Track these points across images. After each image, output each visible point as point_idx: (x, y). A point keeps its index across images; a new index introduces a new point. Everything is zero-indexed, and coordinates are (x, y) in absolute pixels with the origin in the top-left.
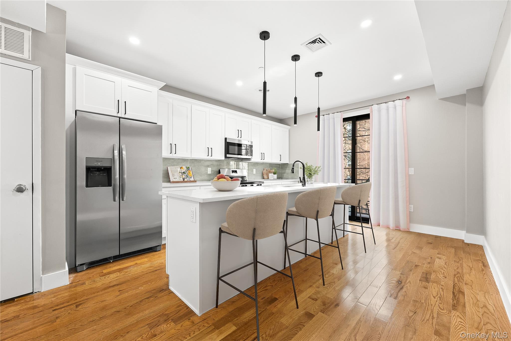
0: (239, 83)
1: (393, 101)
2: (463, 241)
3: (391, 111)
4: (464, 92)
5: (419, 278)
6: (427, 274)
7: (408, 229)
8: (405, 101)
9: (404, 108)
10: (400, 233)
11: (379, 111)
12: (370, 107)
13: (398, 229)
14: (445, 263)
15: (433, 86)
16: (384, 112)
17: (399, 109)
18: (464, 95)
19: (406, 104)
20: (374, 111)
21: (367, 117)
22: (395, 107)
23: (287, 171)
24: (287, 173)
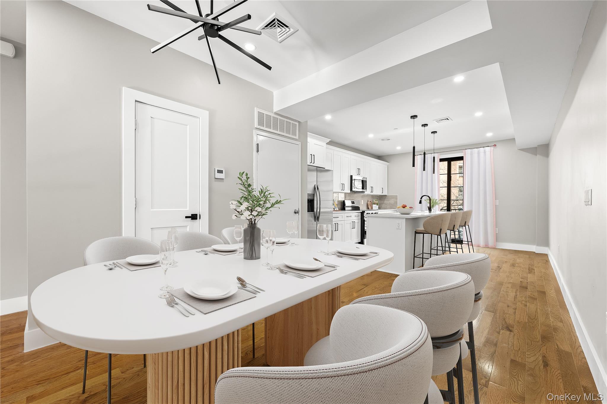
0: (371, 136)
1: (483, 147)
2: (534, 252)
3: (482, 155)
4: (536, 146)
5: (509, 265)
6: (513, 264)
7: (495, 246)
8: (492, 148)
9: (492, 153)
10: (489, 249)
11: (472, 154)
12: (464, 151)
13: (487, 246)
14: (523, 261)
15: (514, 139)
16: (475, 156)
17: (488, 153)
18: (536, 148)
19: (493, 150)
20: (467, 154)
21: (461, 158)
22: (485, 152)
23: (385, 202)
24: (386, 204)
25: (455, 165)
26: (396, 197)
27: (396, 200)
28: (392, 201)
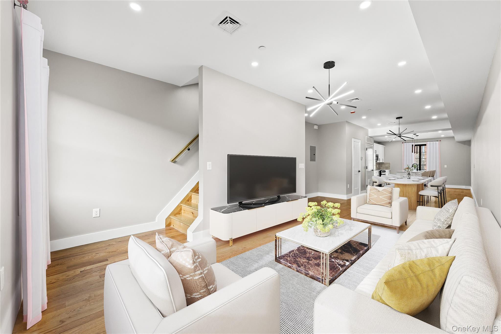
1: (435, 141)
8: (439, 142)
9: (439, 144)
11: (430, 144)
12: (427, 142)
20: (428, 144)
21: (425, 145)
22: (436, 143)
23: (383, 166)
24: (383, 167)
25: (423, 148)
26: (389, 164)
27: (389, 165)
28: (387, 165)
